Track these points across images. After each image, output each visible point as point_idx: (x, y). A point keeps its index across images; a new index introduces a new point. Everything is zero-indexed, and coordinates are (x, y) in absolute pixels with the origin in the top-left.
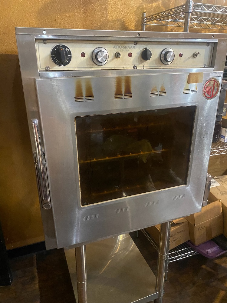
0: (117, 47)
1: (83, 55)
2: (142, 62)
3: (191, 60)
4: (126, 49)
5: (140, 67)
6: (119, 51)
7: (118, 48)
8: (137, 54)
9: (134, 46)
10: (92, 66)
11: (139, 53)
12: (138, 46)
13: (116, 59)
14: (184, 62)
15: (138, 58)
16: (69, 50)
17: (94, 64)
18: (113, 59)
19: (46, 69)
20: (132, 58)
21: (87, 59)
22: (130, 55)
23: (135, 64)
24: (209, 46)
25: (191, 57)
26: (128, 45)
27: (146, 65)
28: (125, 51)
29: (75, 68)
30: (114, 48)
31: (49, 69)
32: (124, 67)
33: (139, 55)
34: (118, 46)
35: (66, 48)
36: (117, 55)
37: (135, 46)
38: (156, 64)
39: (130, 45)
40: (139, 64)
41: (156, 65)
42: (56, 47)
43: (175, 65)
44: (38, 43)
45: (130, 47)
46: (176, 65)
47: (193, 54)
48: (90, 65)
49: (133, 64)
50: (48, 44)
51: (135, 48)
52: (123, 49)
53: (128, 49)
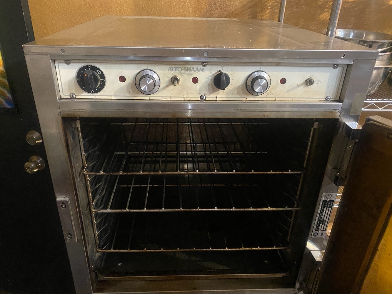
0: (174, 69)
1: (122, 79)
2: (214, 91)
3: (303, 89)
4: (189, 72)
5: (211, 97)
6: (177, 75)
7: (176, 70)
8: (206, 78)
9: (202, 67)
10: (136, 95)
11: (211, 78)
12: (208, 67)
13: (172, 86)
14: (288, 91)
15: (209, 85)
16: (102, 73)
17: (139, 92)
18: (167, 86)
19: (70, 97)
20: (198, 85)
21: (129, 84)
22: (195, 80)
23: (203, 93)
24: (338, 69)
25: (302, 84)
26: (192, 67)
27: (221, 96)
28: (187, 75)
29: (111, 96)
30: (169, 70)
31: (75, 96)
32: (185, 96)
33: (210, 81)
34: (176, 68)
35: (97, 70)
36: (174, 80)
37: (203, 68)
38: (238, 94)
39: (195, 67)
40: (210, 93)
41: (238, 96)
42: (83, 69)
43: (272, 96)
44: (58, 64)
45: (195, 69)
46: (274, 96)
47: (306, 81)
48: (133, 92)
49: (199, 94)
50: (71, 64)
51: (203, 70)
52: (183, 71)
53: (193, 71)
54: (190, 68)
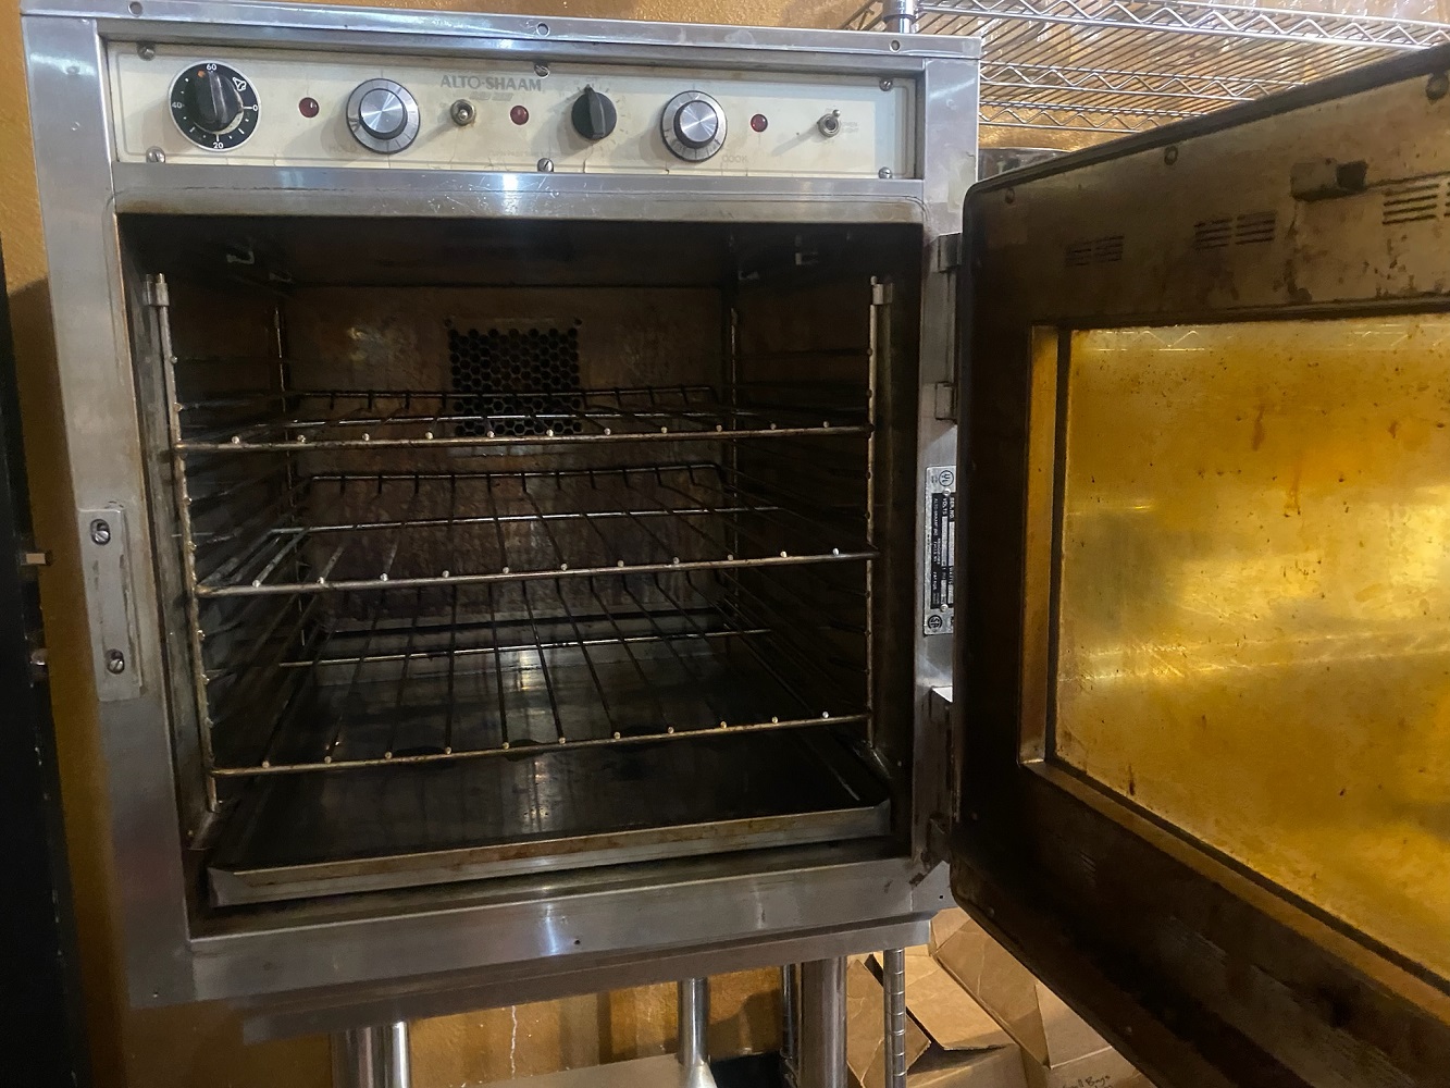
0: (459, 81)
1: (309, 108)
2: (574, 148)
3: (813, 146)
4: (500, 90)
5: (569, 165)
6: (467, 99)
7: (463, 85)
8: (549, 111)
9: (536, 78)
10: (349, 155)
11: (563, 109)
12: (549, 79)
13: (456, 131)
14: (777, 152)
15: (559, 130)
16: (248, 84)
17: (358, 145)
18: (440, 131)
19: (148, 158)
20: (529, 130)
21: (329, 122)
22: (519, 116)
23: (544, 152)
24: (893, 91)
25: (810, 133)
26: (507, 76)
27: (596, 160)
28: (494, 99)
29: (275, 158)
30: (443, 83)
31: (162, 160)
32: (494, 162)
33: (559, 117)
34: (463, 78)
35: (235, 79)
36: (460, 116)
37: (539, 81)
38: (643, 157)
39: (517, 77)
40: (566, 154)
41: (643, 164)
42: (192, 72)
43: (731, 166)
44: (117, 57)
45: (517, 83)
46: (740, 166)
47: (818, 123)
48: (340, 148)
49: (535, 154)
50: (156, 61)
51: (538, 86)
52: (484, 89)
53: (510, 90)
54: (503, 79)
